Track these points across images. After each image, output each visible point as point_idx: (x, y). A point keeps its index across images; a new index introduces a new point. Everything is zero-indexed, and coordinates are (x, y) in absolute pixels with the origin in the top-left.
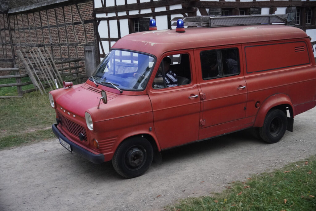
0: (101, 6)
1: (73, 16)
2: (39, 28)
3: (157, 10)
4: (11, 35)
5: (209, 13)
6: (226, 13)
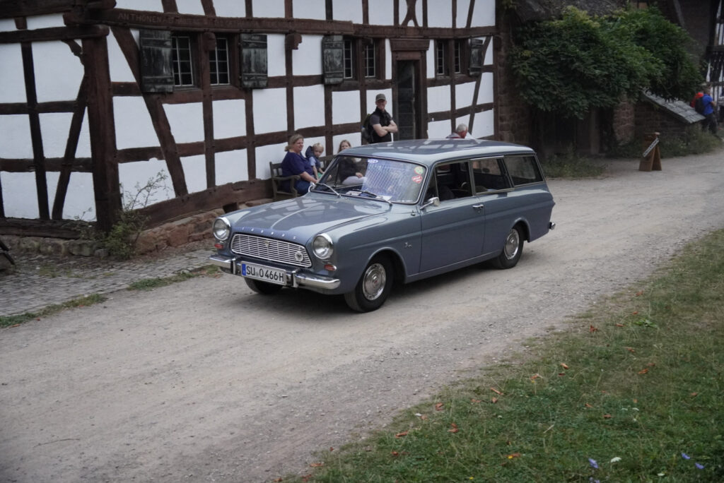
5: (140, 40)
6: (184, 44)
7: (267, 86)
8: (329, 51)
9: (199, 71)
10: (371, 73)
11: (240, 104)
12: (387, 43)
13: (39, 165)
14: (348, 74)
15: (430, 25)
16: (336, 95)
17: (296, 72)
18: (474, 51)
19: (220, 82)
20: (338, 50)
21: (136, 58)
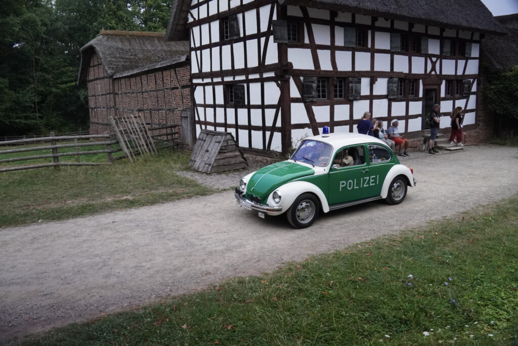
0: (197, 72)
1: (171, 81)
2: (139, 93)
3: (251, 77)
4: (115, 99)
5: (304, 81)
6: (323, 82)
7: (360, 99)
8: (391, 84)
9: (329, 93)
10: (413, 94)
11: (347, 107)
12: (421, 81)
13: (264, 128)
14: (401, 94)
15: (443, 73)
16: (394, 104)
17: (375, 93)
18: (466, 86)
19: (339, 97)
20: (395, 84)
21: (301, 88)
